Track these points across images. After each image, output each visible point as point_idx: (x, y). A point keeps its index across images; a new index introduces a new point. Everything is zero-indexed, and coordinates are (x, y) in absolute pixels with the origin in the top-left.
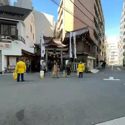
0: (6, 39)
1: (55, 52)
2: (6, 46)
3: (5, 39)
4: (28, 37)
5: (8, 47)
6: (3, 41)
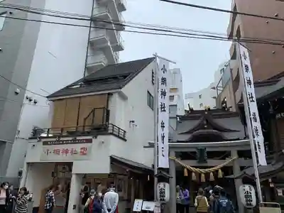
1: (202, 160)
2: (83, 150)
4: (133, 122)
5: (85, 154)
6: (78, 140)
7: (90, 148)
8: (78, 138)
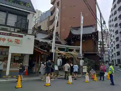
0: (16, 32)
2: (16, 41)
3: (14, 32)
5: (19, 43)
6: (13, 34)
7: (22, 40)
8: (13, 33)
